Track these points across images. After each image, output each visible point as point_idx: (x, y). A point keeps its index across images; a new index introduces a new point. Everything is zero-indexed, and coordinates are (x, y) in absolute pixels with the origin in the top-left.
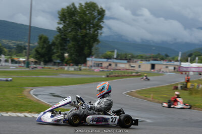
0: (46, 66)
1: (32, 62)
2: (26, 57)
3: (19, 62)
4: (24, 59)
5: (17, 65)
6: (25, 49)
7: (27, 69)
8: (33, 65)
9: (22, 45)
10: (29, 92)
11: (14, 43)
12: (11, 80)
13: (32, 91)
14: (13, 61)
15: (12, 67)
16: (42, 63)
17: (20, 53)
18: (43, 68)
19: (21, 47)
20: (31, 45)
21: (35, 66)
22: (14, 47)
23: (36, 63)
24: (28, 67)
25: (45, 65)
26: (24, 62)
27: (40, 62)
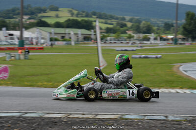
0: (194, 43)
1: (180, 38)
2: (174, 34)
3: (167, 40)
4: (172, 37)
5: (165, 42)
6: (173, 26)
7: (176, 46)
8: (180, 42)
9: (170, 23)
10: (178, 68)
11: (162, 21)
12: (160, 58)
13: (182, 67)
14: (162, 39)
15: (161, 44)
16: (190, 39)
17: (167, 30)
18: (191, 44)
19: (168, 24)
20: (179, 22)
21: (183, 42)
22: (161, 25)
23: (183, 39)
24: (176, 44)
25: (194, 41)
26: (172, 39)
27: (188, 39)
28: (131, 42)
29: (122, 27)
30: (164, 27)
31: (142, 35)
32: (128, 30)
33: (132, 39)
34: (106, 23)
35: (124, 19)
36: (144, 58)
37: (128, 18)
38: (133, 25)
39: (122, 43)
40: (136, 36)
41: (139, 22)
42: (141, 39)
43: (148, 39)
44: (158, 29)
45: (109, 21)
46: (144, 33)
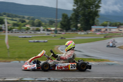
1: (59, 30)
3: (51, 31)
5: (49, 32)
6: (54, 22)
8: (59, 32)
9: (53, 20)
10: (57, 48)
11: (48, 19)
12: (47, 42)
13: (60, 48)
14: (48, 30)
16: (65, 31)
17: (51, 25)
18: (65, 33)
19: (51, 21)
20: (58, 20)
21: (60, 32)
22: (47, 22)
23: (61, 31)
24: (56, 33)
25: (67, 32)
26: (54, 30)
27: (63, 30)
28: (28, 32)
29: (22, 23)
30: (49, 23)
31: (35, 28)
32: (26, 24)
33: (29, 30)
34: (12, 20)
35: (24, 18)
36: (37, 42)
37: (26, 17)
38: (30, 21)
39: (22, 32)
40: (32, 28)
41: (33, 19)
42: (35, 30)
43: (39, 30)
44: (45, 24)
45: (14, 19)
46: (37, 26)
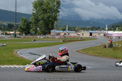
0: (26, 36)
1: (18, 34)
2: (14, 31)
3: (10, 34)
4: (13, 33)
5: (9, 36)
6: (13, 26)
7: (15, 38)
10: (17, 52)
12: (5, 46)
13: (19, 51)
14: (6, 34)
15: (6, 37)
16: (24, 34)
17: (10, 28)
19: (11, 25)
20: (17, 23)
21: (19, 36)
22: (6, 25)
23: (20, 34)
24: (15, 37)
30: (8, 27)
44: (4, 28)
